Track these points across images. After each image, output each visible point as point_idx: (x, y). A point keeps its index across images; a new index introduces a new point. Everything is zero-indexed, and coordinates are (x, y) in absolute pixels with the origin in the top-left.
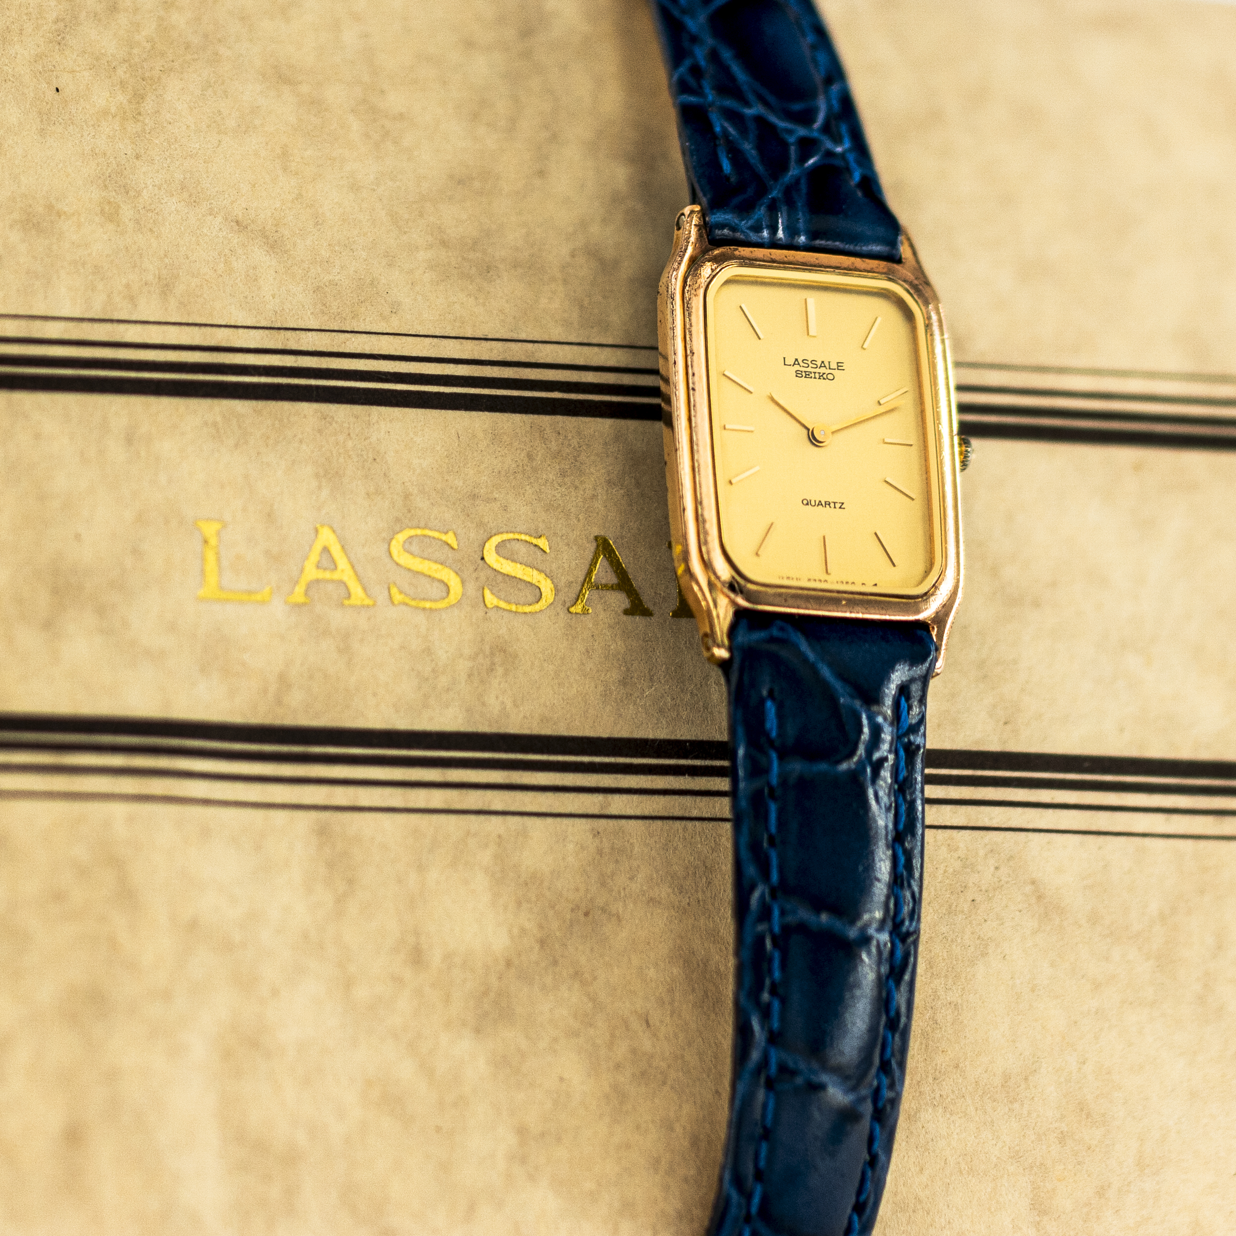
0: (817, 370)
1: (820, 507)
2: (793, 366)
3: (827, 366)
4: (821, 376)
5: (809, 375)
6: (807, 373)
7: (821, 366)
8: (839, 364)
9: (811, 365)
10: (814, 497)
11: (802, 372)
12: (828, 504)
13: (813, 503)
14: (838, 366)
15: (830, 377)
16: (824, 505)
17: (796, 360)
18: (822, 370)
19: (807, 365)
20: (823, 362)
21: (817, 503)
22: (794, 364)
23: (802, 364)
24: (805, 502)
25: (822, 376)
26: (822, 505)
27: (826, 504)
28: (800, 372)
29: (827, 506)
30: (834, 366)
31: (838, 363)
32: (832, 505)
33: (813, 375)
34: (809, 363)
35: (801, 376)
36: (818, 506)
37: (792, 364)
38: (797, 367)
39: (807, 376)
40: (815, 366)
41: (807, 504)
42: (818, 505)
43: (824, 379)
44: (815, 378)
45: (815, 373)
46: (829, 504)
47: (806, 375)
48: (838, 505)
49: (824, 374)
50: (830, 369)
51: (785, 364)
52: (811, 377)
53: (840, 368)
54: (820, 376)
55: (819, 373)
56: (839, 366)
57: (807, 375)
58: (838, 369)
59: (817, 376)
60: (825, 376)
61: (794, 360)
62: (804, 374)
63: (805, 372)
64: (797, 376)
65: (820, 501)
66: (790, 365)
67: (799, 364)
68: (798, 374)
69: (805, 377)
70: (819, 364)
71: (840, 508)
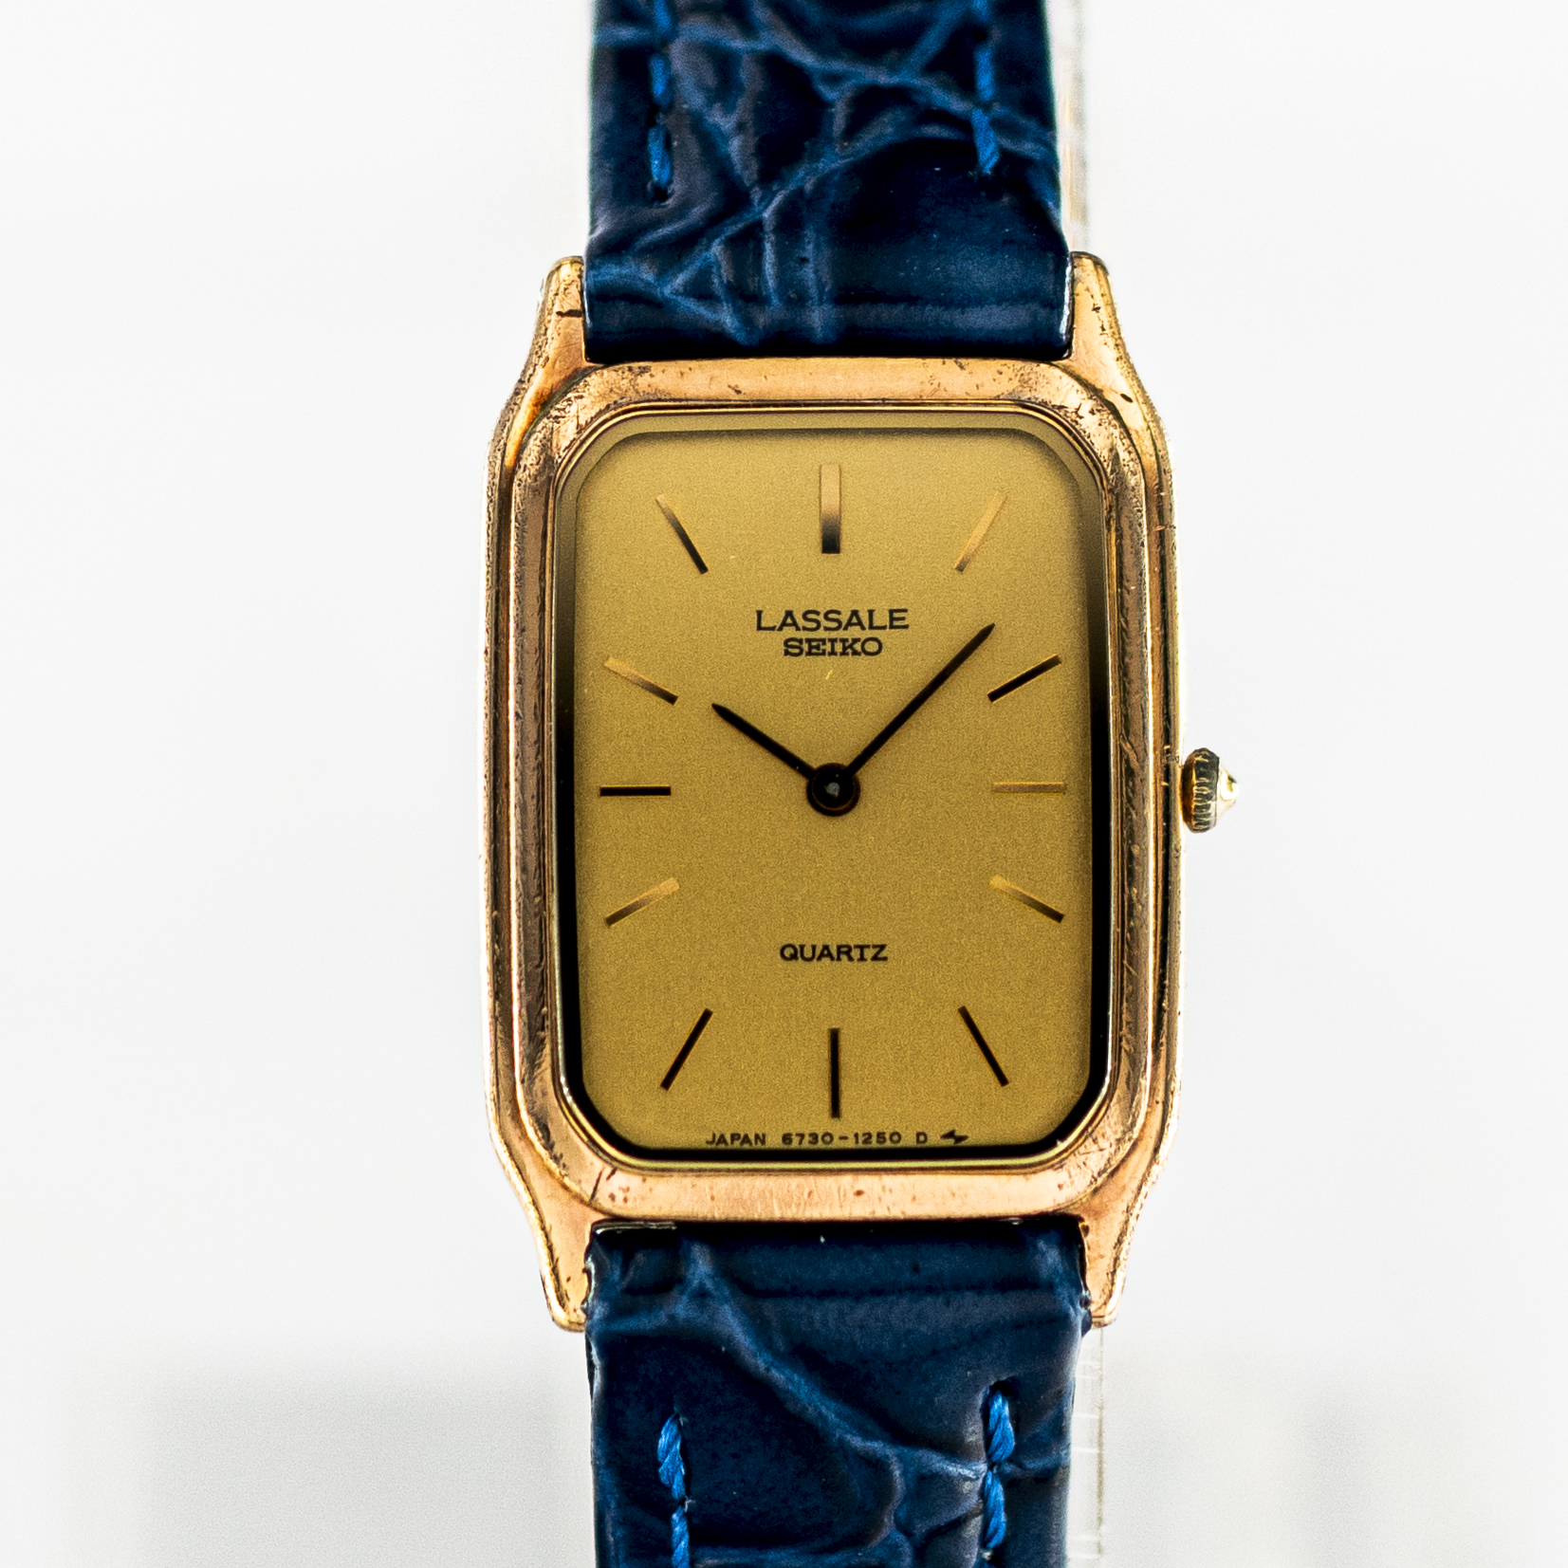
0: (841, 634)
1: (826, 961)
2: (780, 629)
3: (866, 622)
4: (849, 648)
5: (818, 647)
6: (814, 644)
7: (850, 624)
8: (896, 615)
9: (825, 623)
10: (809, 936)
11: (800, 641)
12: (844, 951)
13: (808, 953)
14: (892, 619)
15: (872, 647)
16: (834, 953)
17: (789, 614)
18: (854, 632)
19: (814, 625)
20: (855, 613)
21: (818, 952)
22: (784, 624)
23: (801, 622)
24: (788, 952)
25: (851, 646)
26: (830, 955)
27: (839, 952)
28: (797, 644)
29: (844, 957)
30: (883, 618)
31: (892, 612)
32: (856, 954)
33: (828, 647)
34: (821, 618)
35: (797, 651)
36: (819, 959)
37: (778, 625)
38: (789, 632)
39: (814, 651)
40: (834, 625)
41: (794, 957)
42: (821, 956)
43: (855, 653)
44: (833, 653)
45: (833, 641)
46: (848, 953)
47: (811, 647)
48: (869, 953)
49: (855, 641)
50: (871, 627)
51: (759, 628)
52: (824, 653)
53: (896, 623)
54: (845, 648)
55: (844, 641)
56: (896, 619)
57: (815, 649)
58: (892, 627)
59: (839, 647)
60: (858, 647)
61: (783, 614)
62: (805, 647)
63: (809, 641)
64: (787, 653)
65: (826, 947)
66: (773, 629)
67: (794, 624)
68: (791, 648)
69: (809, 653)
70: (844, 618)
71: (875, 958)
